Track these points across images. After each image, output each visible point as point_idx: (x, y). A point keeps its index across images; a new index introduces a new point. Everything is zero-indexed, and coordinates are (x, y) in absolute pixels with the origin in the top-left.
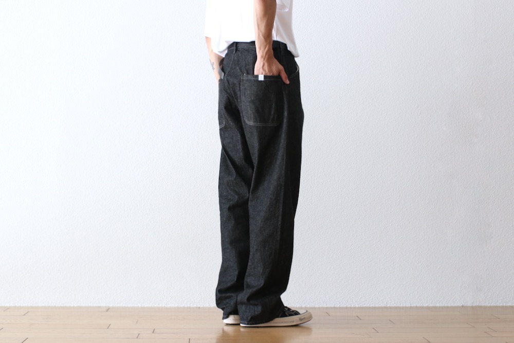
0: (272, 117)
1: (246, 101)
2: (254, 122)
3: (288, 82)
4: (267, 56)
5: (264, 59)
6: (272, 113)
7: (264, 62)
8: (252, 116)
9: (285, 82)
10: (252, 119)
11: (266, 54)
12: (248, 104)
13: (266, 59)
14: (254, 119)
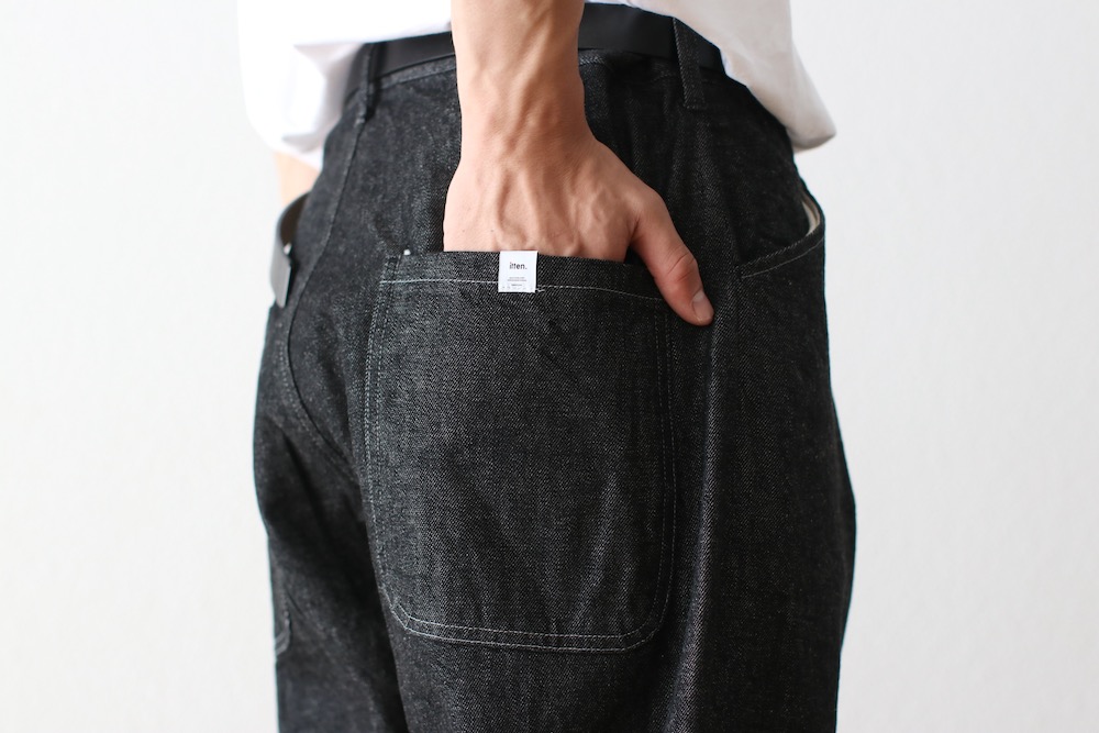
0: (594, 579)
1: (393, 457)
2: (456, 615)
3: (698, 311)
4: (532, 121)
5: (511, 143)
6: (599, 551)
7: (511, 163)
8: (439, 570)
9: (681, 307)
10: (437, 590)
11: (527, 103)
12: (406, 475)
13: (523, 144)
14: (450, 594)
